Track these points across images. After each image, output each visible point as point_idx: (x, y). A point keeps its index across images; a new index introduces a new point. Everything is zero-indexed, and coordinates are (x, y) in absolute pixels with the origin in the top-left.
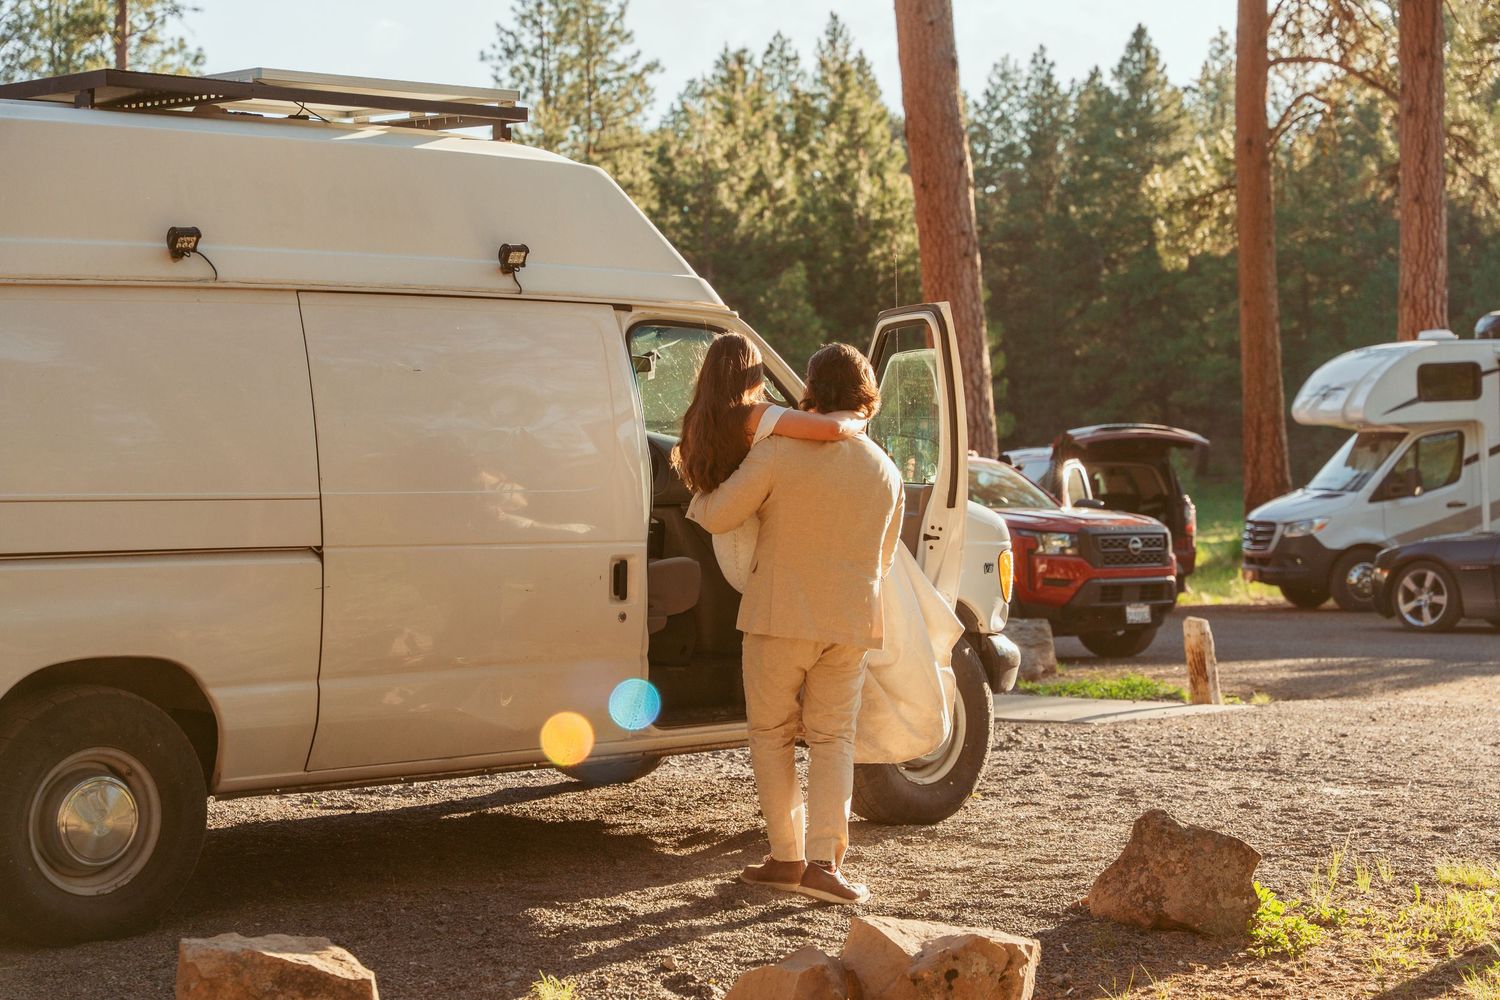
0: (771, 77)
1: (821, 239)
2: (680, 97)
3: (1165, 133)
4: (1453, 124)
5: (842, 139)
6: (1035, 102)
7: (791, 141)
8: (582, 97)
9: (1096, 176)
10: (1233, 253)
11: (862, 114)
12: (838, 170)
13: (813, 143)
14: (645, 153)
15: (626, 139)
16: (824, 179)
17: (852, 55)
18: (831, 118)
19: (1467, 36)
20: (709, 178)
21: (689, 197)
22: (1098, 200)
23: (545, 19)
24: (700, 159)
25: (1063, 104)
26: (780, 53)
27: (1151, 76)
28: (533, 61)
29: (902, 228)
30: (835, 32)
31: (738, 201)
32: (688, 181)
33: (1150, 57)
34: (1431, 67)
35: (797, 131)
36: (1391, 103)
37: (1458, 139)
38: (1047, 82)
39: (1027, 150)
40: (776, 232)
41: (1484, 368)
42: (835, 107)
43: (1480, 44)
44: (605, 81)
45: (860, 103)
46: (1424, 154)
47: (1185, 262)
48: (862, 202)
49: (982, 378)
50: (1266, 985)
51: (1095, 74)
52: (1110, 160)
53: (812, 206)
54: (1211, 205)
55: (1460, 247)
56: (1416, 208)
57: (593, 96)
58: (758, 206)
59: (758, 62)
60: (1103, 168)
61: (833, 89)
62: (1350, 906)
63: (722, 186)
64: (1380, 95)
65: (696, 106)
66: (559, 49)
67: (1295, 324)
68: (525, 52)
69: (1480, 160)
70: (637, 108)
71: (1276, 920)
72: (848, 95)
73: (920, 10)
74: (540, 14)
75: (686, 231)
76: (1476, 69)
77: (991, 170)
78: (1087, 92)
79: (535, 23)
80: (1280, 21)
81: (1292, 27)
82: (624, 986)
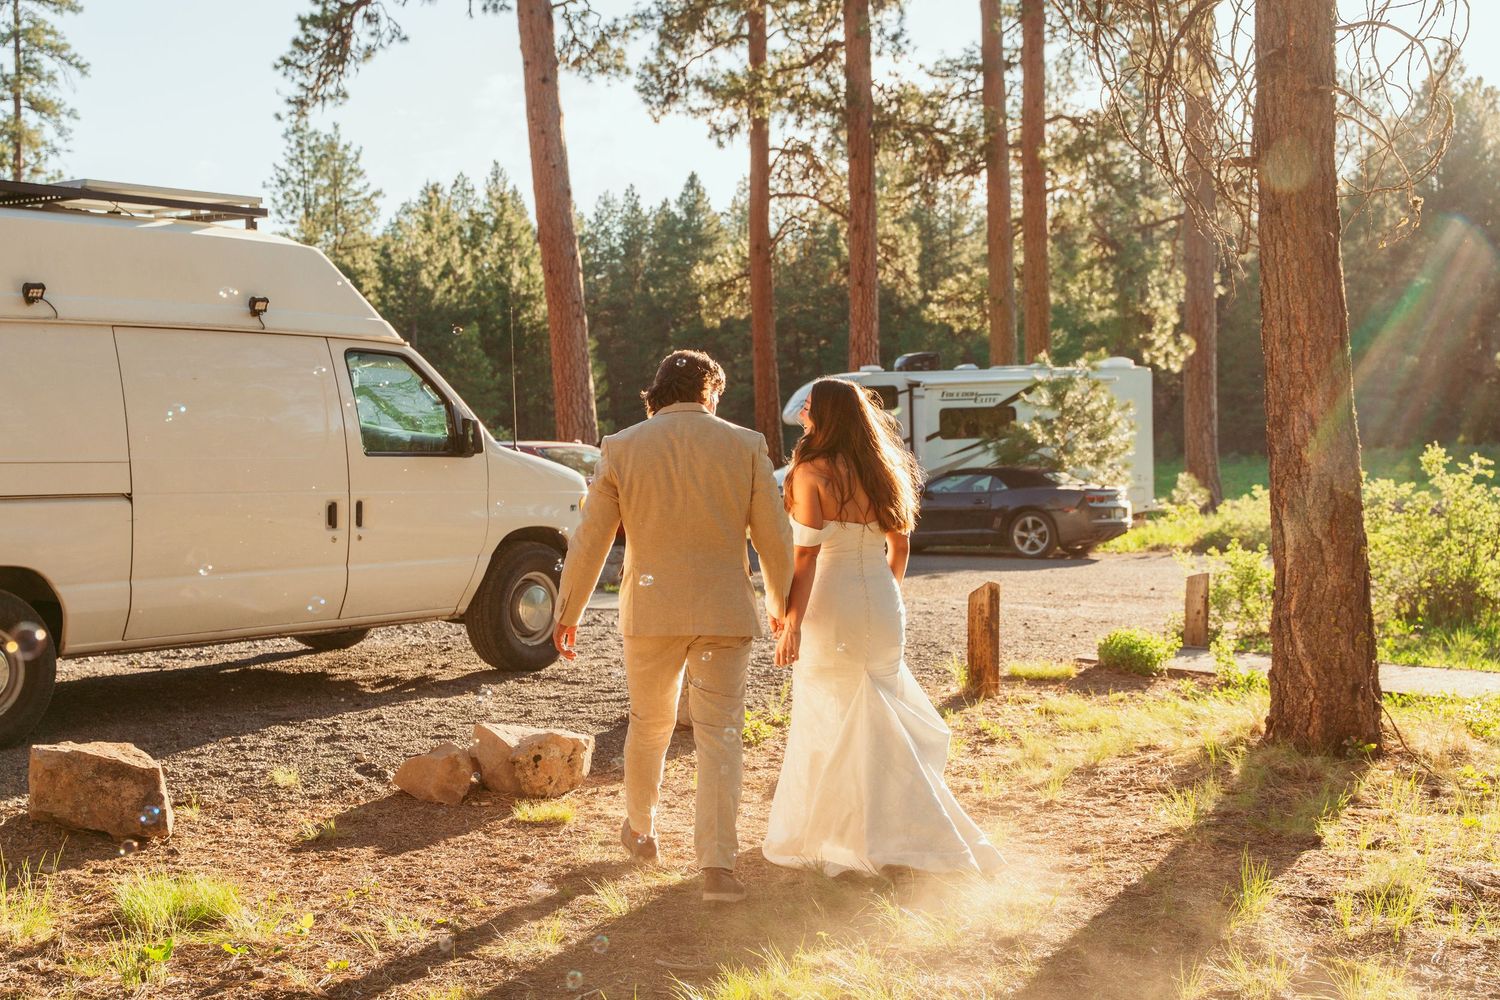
0: (457, 202)
1: (488, 307)
2: (397, 214)
3: (708, 242)
4: (884, 237)
5: (502, 242)
6: (626, 221)
7: (470, 243)
8: (331, 213)
9: (666, 268)
10: (748, 318)
11: (514, 226)
12: (499, 263)
13: (484, 245)
14: (373, 250)
15: (361, 241)
16: (491, 268)
17: (509, 188)
18: (494, 229)
19: (892, 181)
20: (414, 266)
21: (402, 279)
22: (667, 284)
23: (306, 161)
24: (408, 254)
25: (646, 221)
26: (461, 185)
27: (700, 206)
28: (298, 189)
29: (541, 300)
30: (497, 174)
31: (434, 282)
32: (402, 269)
33: (700, 193)
34: (868, 200)
35: (472, 237)
36: (846, 224)
37: (886, 248)
38: (634, 208)
39: (622, 252)
40: (460, 303)
41: (899, 390)
42: (497, 222)
43: (900, 187)
44: (347, 203)
45: (513, 219)
46: (864, 255)
47: (718, 322)
48: (514, 283)
49: (588, 395)
51: (665, 204)
52: (674, 259)
53: (483, 286)
54: (734, 286)
55: (892, 316)
56: (860, 289)
57: (339, 211)
58: (447, 285)
59: (447, 191)
60: (670, 264)
61: (496, 210)
63: (423, 271)
64: (839, 218)
65: (405, 219)
66: (315, 181)
67: (791, 364)
68: (293, 183)
69: (900, 260)
70: (368, 220)
72: (506, 214)
73: (546, 158)
74: (302, 157)
75: (400, 301)
76: (897, 201)
77: (600, 264)
78: (660, 215)
79: (299, 163)
80: (777, 169)
81: (784, 175)
82: (330, 772)
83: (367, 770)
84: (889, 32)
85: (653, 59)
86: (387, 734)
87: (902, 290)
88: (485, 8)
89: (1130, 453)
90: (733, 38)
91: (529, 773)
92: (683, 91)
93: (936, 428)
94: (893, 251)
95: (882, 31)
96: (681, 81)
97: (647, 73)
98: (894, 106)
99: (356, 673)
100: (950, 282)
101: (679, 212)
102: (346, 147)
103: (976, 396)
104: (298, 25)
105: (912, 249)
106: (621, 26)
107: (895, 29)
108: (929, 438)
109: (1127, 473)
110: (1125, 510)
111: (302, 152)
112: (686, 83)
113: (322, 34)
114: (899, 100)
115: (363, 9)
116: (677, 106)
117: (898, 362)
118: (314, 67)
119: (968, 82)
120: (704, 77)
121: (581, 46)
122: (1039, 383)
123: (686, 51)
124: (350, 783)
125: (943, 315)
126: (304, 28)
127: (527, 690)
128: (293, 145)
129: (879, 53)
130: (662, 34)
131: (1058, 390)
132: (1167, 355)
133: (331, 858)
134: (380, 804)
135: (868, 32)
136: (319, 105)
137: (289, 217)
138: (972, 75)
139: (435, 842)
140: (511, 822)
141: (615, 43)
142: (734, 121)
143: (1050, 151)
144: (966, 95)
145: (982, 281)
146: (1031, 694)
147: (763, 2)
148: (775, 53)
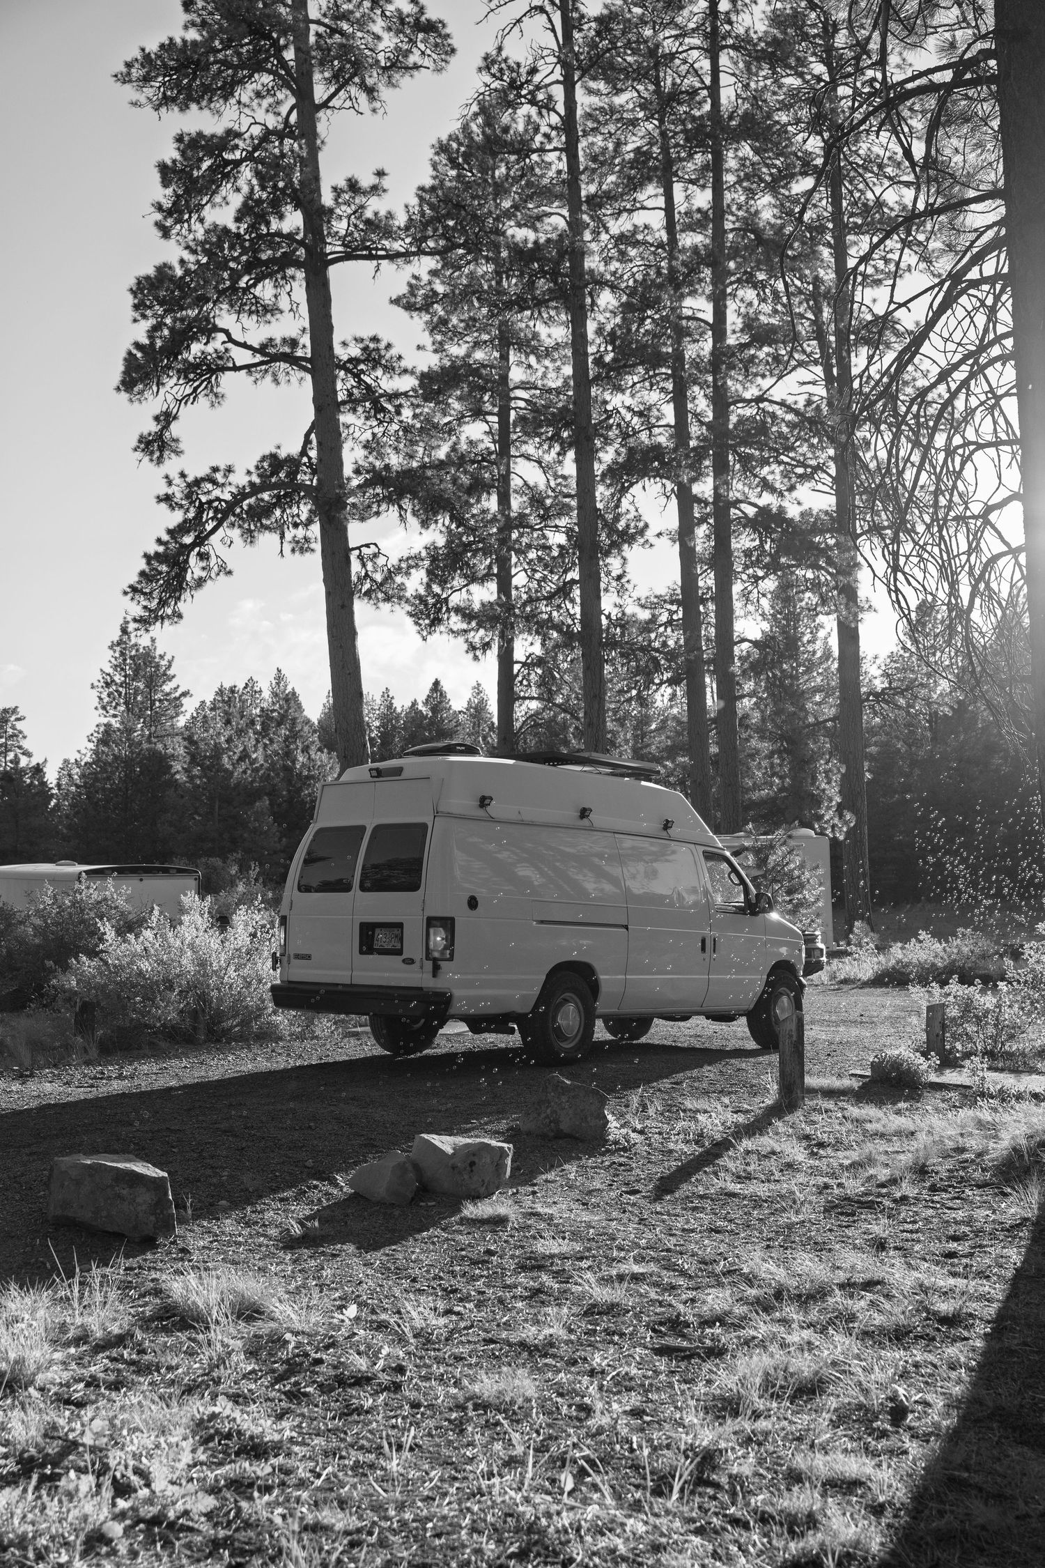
0: (248, 700)
1: (277, 785)
2: (198, 710)
5: (287, 733)
6: (383, 717)
7: (260, 734)
8: (147, 709)
11: (297, 721)
12: (285, 749)
13: (272, 735)
14: (181, 738)
15: (171, 731)
16: (278, 754)
17: (289, 689)
18: (281, 722)
20: (218, 752)
21: (206, 761)
23: (127, 667)
24: (212, 742)
25: (398, 717)
26: (251, 688)
27: (445, 705)
28: (121, 689)
30: (279, 677)
31: (233, 764)
32: (206, 753)
33: (443, 695)
34: (599, 703)
35: (263, 729)
38: (390, 707)
40: (253, 781)
42: (283, 717)
44: (160, 701)
48: (298, 766)
50: (621, 1165)
51: (414, 704)
53: (272, 768)
57: (153, 708)
58: (243, 767)
59: (241, 693)
61: (281, 707)
62: (648, 1123)
63: (225, 756)
66: (134, 683)
68: (116, 684)
70: (176, 715)
71: (617, 1132)
72: (289, 711)
73: (343, 667)
74: (125, 664)
78: (410, 713)
79: (122, 669)
80: (520, 678)
81: (525, 682)
82: (287, 1178)
84: (614, 574)
85: (422, 591)
88: (293, 550)
89: (820, 904)
90: (485, 576)
91: (466, 1177)
92: (445, 617)
95: (608, 573)
96: (445, 609)
97: (418, 602)
98: (618, 631)
102: (162, 657)
104: (144, 561)
105: (627, 741)
106: (404, 565)
107: (619, 572)
109: (820, 920)
110: (822, 950)
111: (125, 660)
112: (448, 611)
113: (164, 568)
114: (623, 627)
115: (197, 549)
116: (442, 628)
118: (155, 594)
119: (671, 613)
120: (462, 605)
121: (372, 580)
122: (747, 849)
123: (448, 585)
124: (309, 1188)
126: (148, 563)
128: (117, 655)
129: (606, 590)
130: (429, 572)
131: (762, 854)
132: (833, 827)
133: (324, 1253)
134: (340, 1204)
135: (598, 574)
136: (158, 624)
137: (112, 712)
138: (674, 608)
139: (404, 1238)
140: (461, 1219)
141: (398, 579)
142: (487, 640)
143: (736, 667)
144: (670, 623)
145: (684, 767)
146: (830, 1105)
147: (509, 549)
148: (517, 588)
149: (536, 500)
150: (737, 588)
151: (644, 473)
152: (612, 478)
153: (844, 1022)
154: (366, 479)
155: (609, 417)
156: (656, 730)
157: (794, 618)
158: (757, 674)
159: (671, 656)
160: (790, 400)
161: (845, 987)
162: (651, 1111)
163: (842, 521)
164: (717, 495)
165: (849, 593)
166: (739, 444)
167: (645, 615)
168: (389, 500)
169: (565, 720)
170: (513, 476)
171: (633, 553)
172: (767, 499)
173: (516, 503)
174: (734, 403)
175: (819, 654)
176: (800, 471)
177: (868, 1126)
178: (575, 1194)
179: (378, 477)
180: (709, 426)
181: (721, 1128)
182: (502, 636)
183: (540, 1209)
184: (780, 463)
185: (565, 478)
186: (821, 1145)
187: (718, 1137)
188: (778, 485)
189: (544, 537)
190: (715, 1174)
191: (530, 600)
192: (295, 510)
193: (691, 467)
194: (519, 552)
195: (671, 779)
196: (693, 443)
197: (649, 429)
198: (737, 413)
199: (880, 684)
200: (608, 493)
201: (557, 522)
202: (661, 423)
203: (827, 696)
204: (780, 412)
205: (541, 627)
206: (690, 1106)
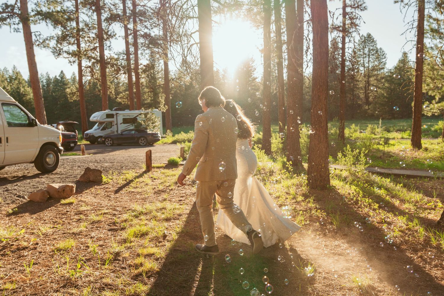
0: (5, 73)
3: (66, 84)
5: (17, 82)
6: (47, 79)
9: (57, 90)
10: (79, 100)
11: (20, 79)
12: (17, 87)
13: (13, 83)
16: (15, 88)
17: (18, 71)
18: (15, 79)
22: (57, 93)
25: (51, 80)
26: (6, 70)
27: (64, 77)
30: (14, 67)
33: (64, 75)
34: (105, 78)
35: (10, 81)
38: (49, 77)
39: (46, 86)
41: (114, 114)
47: (72, 101)
48: (21, 91)
51: (56, 76)
52: (59, 88)
54: (76, 94)
56: (104, 95)
59: (2, 71)
61: (15, 75)
62: (113, 177)
71: (105, 180)
72: (18, 76)
73: (32, 64)
80: (84, 71)
81: (85, 72)
82: (10, 198)
83: (19, 196)
85: (55, 46)
86: (21, 188)
87: (111, 96)
88: (14, 31)
89: (159, 126)
90: (73, 43)
91: (62, 193)
92: (62, 53)
93: (122, 122)
94: (109, 88)
95: (106, 45)
96: (62, 51)
97: (54, 49)
98: (109, 60)
99: (5, 176)
100: (121, 94)
101: (59, 78)
103: (129, 116)
106: (49, 38)
107: (109, 45)
108: (121, 124)
109: (159, 130)
110: (159, 136)
112: (63, 52)
114: (111, 59)
116: (61, 56)
117: (113, 109)
119: (123, 57)
120: (67, 51)
121: (39, 41)
122: (142, 114)
123: (62, 45)
124: (16, 200)
125: (120, 101)
127: (52, 176)
129: (106, 49)
130: (57, 41)
131: (146, 115)
132: (163, 109)
133: (18, 217)
134: (25, 203)
135: (104, 45)
138: (124, 55)
139: (44, 210)
140: (60, 204)
141: (47, 42)
142: (74, 60)
143: (140, 71)
144: (123, 59)
145: (127, 94)
146: (158, 170)
147: (80, 37)
148: (82, 47)
149: (87, 25)
150: (139, 52)
151: (115, 20)
152: (107, 21)
153: (164, 152)
154: (35, 13)
155: (105, 5)
156: (122, 86)
157: (154, 60)
158: (145, 73)
159: (123, 67)
160: (152, 7)
161: (165, 144)
162: (114, 174)
163: (164, 38)
164: (134, 28)
165: (166, 55)
166: (139, 16)
167: (116, 57)
168: (43, 19)
169: (97, 82)
170: (79, 18)
171: (112, 40)
172: (146, 31)
173: (81, 25)
174: (138, 6)
175: (160, 70)
176: (154, 25)
177: (166, 174)
178: (93, 195)
179: (39, 13)
180: (132, 11)
181: (132, 177)
182: (78, 59)
183: (83, 199)
184: (150, 22)
185: (94, 20)
186: (155, 179)
187: (131, 179)
188: (149, 27)
189: (89, 34)
190: (129, 187)
191: (86, 51)
192: (14, 20)
193: (127, 20)
194: (82, 38)
195: (124, 97)
196: (128, 15)
197: (116, 9)
198: (138, 8)
199: (174, 77)
200: (106, 25)
201: (92, 31)
202: (119, 8)
203: (162, 79)
204: (149, 10)
205: (89, 58)
206: (124, 172)
